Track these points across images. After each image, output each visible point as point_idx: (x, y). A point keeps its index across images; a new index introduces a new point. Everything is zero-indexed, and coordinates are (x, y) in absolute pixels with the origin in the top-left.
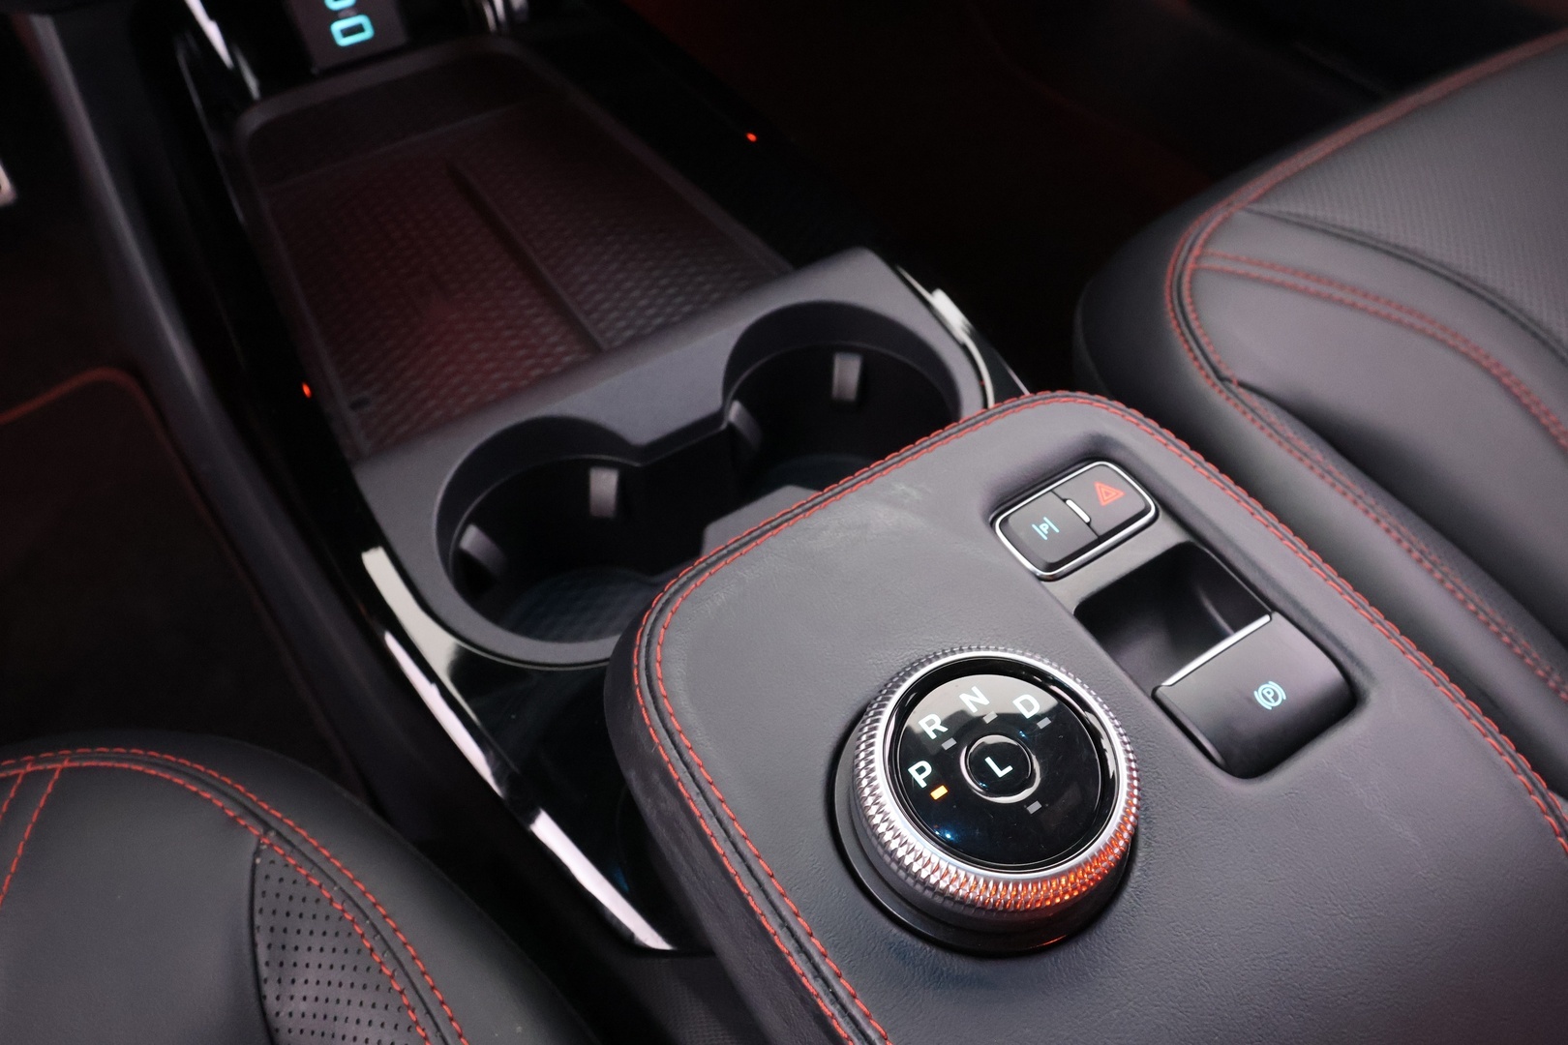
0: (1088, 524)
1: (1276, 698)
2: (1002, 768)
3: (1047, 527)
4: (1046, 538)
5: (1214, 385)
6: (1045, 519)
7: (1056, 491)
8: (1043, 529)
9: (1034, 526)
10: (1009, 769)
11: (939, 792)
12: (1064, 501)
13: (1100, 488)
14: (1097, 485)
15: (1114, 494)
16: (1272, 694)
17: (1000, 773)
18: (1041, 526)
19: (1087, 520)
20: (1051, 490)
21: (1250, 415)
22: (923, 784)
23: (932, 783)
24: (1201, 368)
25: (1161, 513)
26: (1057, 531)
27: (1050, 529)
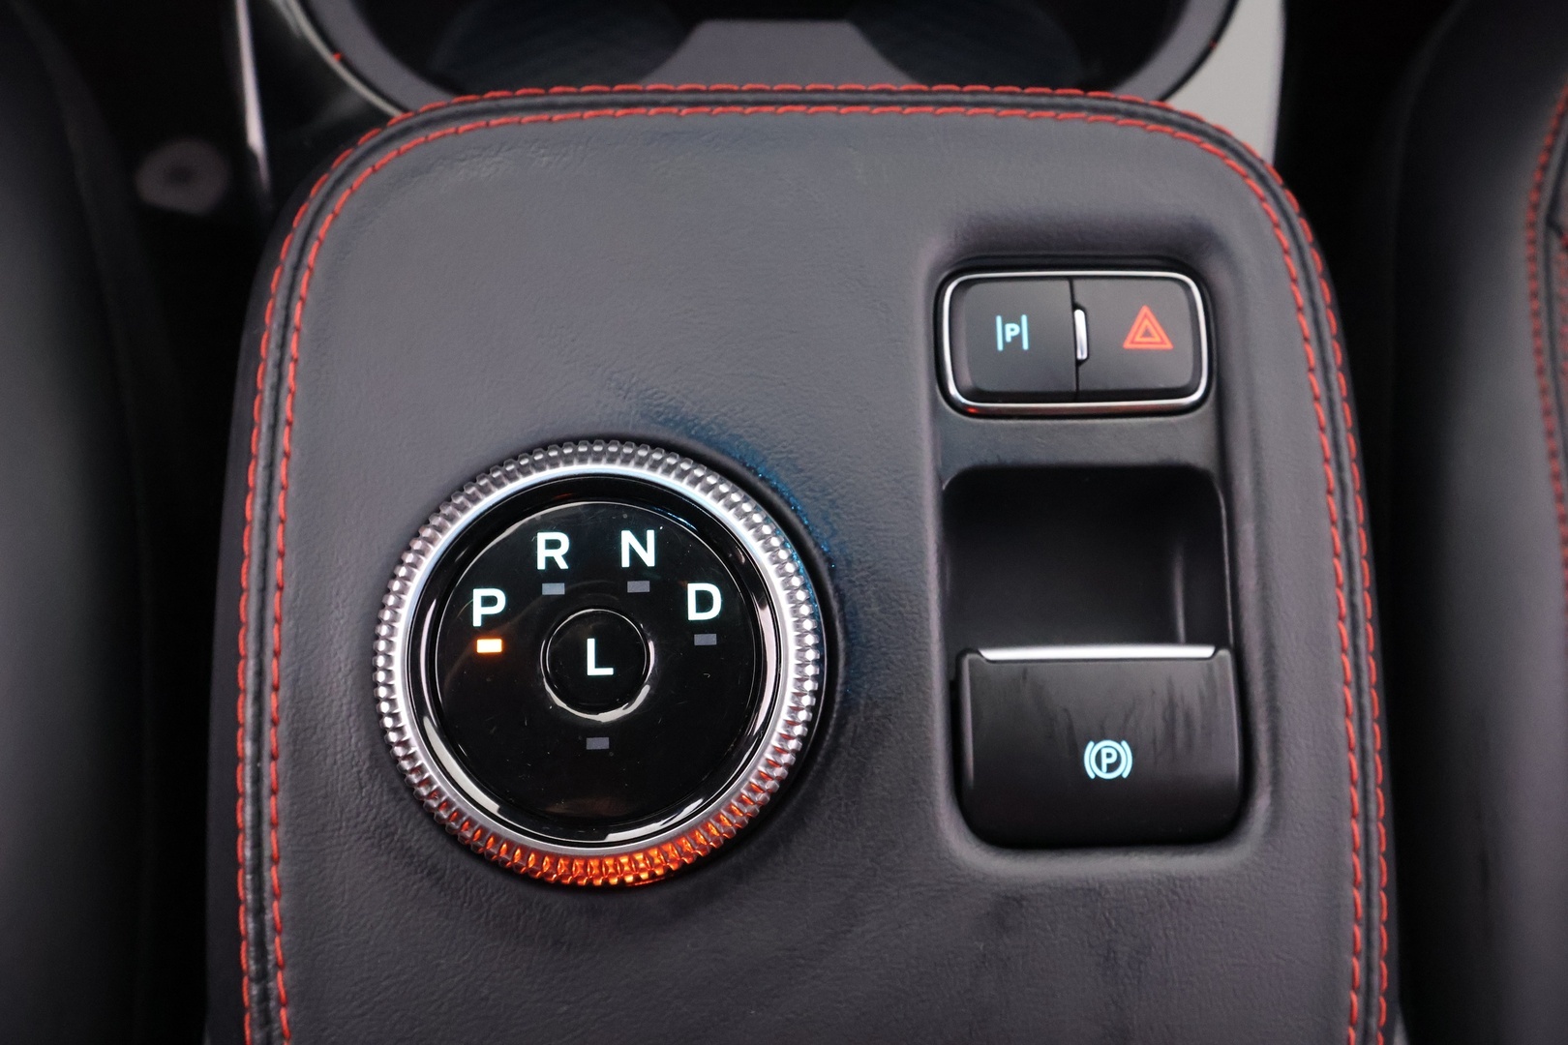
0: (1079, 363)
1: (1111, 768)
2: (599, 664)
3: (1016, 332)
4: (1000, 347)
5: (1532, 225)
6: (1024, 319)
7: (1077, 284)
8: (1009, 331)
9: (999, 320)
10: (609, 671)
11: (489, 646)
12: (1075, 307)
13: (1146, 316)
14: (1145, 310)
15: (1157, 339)
16: (1113, 760)
17: (592, 670)
18: (1008, 326)
19: (1082, 355)
20: (1070, 278)
21: (1540, 304)
22: (477, 622)
23: (491, 626)
24: (1539, 188)
25: (1207, 406)
26: (1026, 346)
27: (1018, 339)
